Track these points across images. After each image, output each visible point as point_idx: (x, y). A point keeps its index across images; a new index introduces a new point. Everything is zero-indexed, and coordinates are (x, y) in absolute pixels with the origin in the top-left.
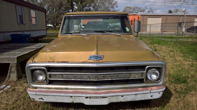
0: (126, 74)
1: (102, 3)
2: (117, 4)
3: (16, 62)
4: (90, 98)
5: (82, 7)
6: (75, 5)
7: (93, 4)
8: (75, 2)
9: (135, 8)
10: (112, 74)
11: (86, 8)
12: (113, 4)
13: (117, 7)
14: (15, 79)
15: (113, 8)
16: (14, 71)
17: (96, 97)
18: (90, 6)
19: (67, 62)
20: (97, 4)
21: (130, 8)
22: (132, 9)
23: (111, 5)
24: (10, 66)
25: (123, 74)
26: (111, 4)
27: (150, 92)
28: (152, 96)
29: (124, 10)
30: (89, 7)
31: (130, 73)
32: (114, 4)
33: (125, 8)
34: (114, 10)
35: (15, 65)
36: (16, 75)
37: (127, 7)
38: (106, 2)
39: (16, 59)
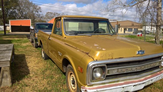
0: (154, 63)
2: (41, 9)
3: (9, 65)
4: (136, 86)
7: (18, 8)
9: (55, 14)
11: (11, 10)
13: (41, 12)
14: (10, 85)
15: (38, 12)
16: (7, 76)
17: (140, 84)
19: (122, 58)
20: (22, 8)
21: (51, 13)
22: (53, 14)
23: (35, 10)
24: (2, 71)
26: (36, 8)
28: (162, 77)
29: (46, 15)
30: (14, 9)
32: (38, 9)
33: (47, 13)
34: (38, 14)
35: (8, 69)
36: (10, 80)
37: (49, 12)
38: (30, 7)
39: (9, 62)
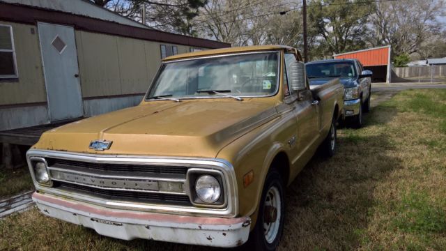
0: (150, 181)
1: (402, 10)
4: (97, 221)
5: (346, 26)
6: (327, 23)
7: (373, 16)
8: (327, 17)
10: (127, 179)
11: (356, 27)
12: (431, 9)
15: (433, 18)
18: (365, 21)
19: (66, 151)
20: (387, 13)
23: (424, 13)
25: (144, 180)
27: (200, 227)
28: (209, 239)
30: (362, 23)
31: (158, 181)
32: (435, 9)
38: (411, 6)
